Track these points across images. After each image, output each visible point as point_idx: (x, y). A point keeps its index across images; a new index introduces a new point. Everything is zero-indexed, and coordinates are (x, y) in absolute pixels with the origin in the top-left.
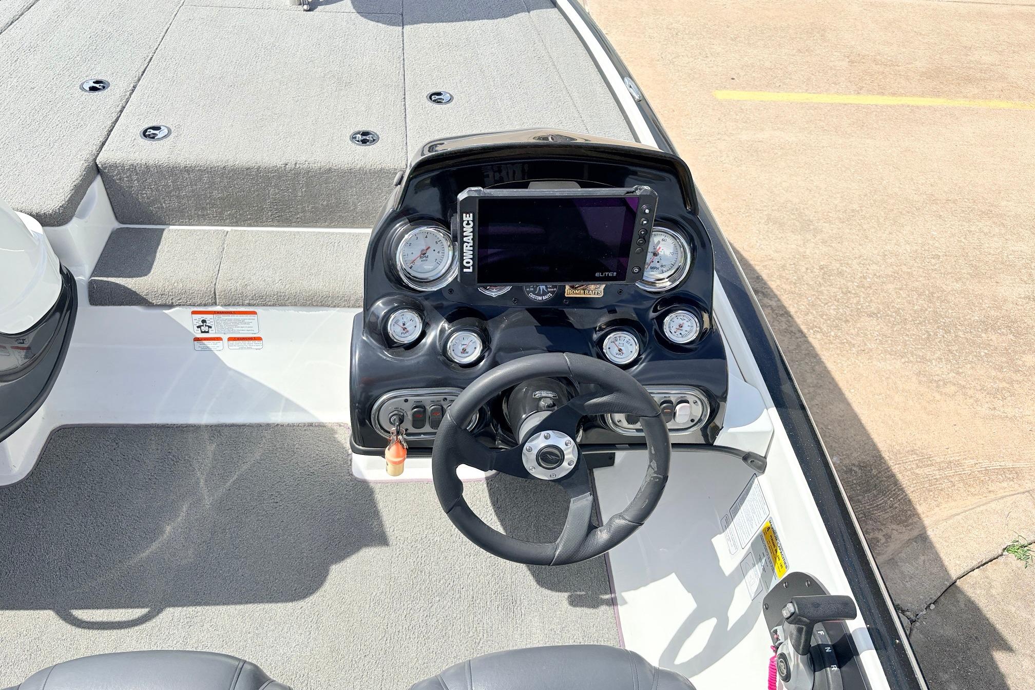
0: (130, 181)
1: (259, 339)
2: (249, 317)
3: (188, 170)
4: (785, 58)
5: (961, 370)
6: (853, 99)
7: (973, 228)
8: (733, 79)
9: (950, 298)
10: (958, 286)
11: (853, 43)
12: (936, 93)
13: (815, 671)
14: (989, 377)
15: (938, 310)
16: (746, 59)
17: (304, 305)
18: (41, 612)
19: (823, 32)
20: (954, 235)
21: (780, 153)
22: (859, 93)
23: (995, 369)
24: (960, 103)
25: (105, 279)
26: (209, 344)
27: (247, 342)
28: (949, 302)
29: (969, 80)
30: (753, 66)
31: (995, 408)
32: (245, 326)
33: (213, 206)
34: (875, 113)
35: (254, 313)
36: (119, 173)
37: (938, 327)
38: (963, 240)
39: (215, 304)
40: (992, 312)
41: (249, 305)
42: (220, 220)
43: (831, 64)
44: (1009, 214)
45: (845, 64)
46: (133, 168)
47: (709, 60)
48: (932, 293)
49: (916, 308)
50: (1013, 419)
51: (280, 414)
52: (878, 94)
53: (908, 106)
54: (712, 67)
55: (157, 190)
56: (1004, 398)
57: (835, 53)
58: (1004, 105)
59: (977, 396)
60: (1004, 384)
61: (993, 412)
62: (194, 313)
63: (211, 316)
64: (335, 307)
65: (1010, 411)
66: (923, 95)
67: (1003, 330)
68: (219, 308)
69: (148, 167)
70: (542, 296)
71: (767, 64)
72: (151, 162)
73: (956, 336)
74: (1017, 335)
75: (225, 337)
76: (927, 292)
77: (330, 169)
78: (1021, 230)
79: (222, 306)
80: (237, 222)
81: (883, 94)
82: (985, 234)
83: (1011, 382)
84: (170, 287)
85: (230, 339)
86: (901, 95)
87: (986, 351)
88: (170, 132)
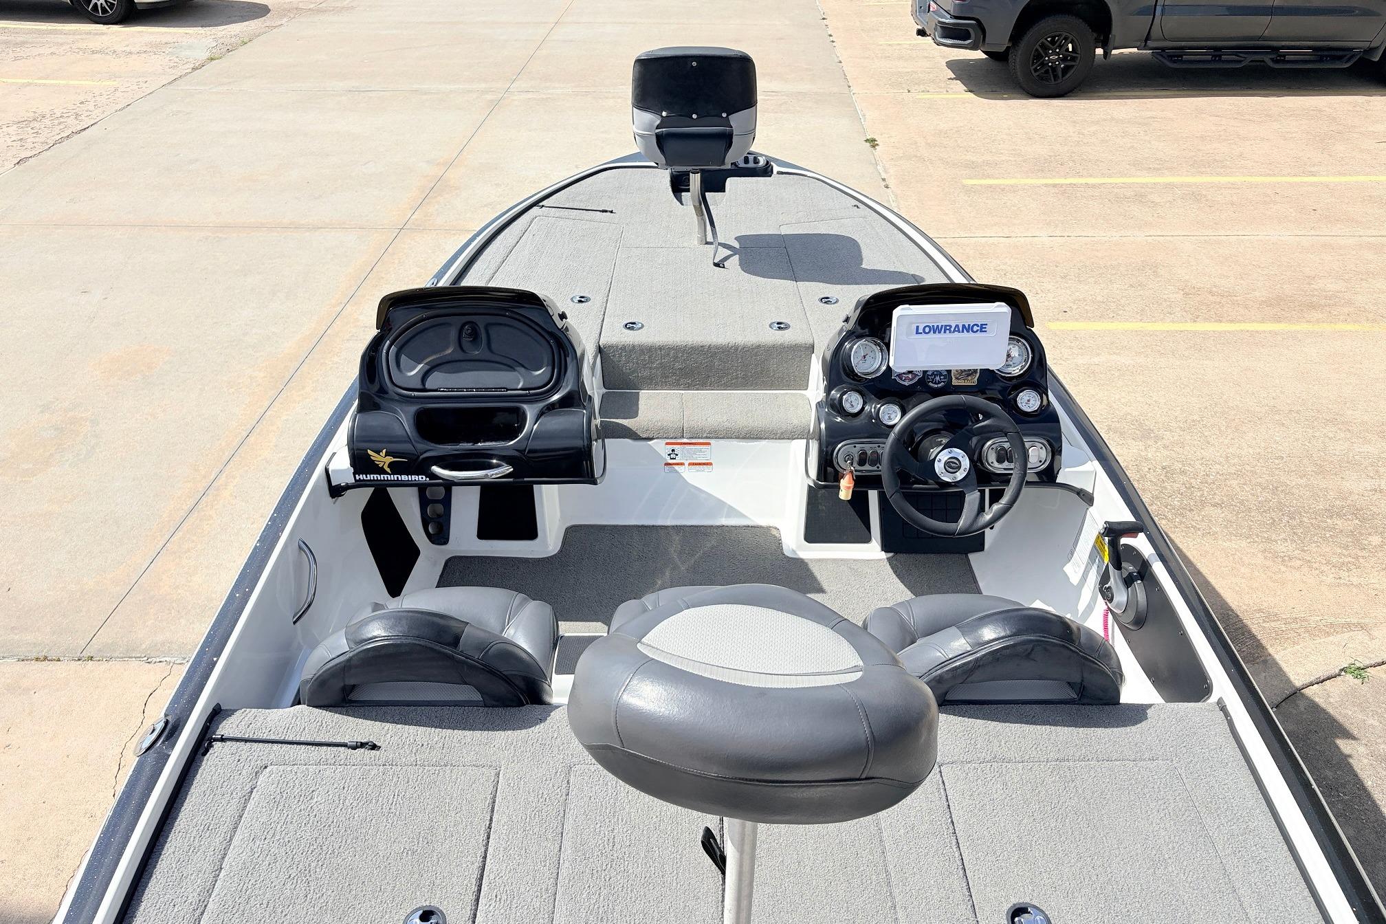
0: (620, 356)
1: (710, 464)
2: (705, 447)
3: (661, 348)
4: (1117, 292)
5: (1306, 548)
6: (1190, 326)
7: (1317, 434)
8: (1065, 312)
9: (1294, 490)
10: (1302, 481)
11: (1188, 277)
12: (1278, 319)
13: (1128, 588)
14: (1334, 554)
15: (1282, 501)
16: (1077, 294)
17: (743, 438)
18: (591, 623)
19: (1155, 269)
20: (1297, 440)
21: (1116, 374)
22: (1195, 321)
23: (1340, 547)
24: (1303, 327)
25: (612, 420)
26: (676, 467)
27: (701, 466)
28: (1293, 494)
29: (1313, 306)
30: (1085, 301)
31: (1340, 578)
32: (701, 454)
33: (674, 374)
34: (1212, 338)
35: (709, 444)
36: (614, 351)
37: (1283, 515)
38: (1307, 444)
39: (683, 437)
40: (1338, 502)
41: (707, 438)
42: (676, 385)
43: (1165, 297)
44: (1355, 421)
45: (1180, 296)
46: (624, 348)
47: (1040, 296)
48: (1276, 488)
49: (1260, 499)
50: (1359, 586)
51: (724, 519)
52: (1216, 321)
53: (1247, 331)
54: (1044, 302)
55: (637, 363)
56: (1351, 570)
57: (1168, 287)
58: (1350, 327)
59: (1323, 568)
60: (1350, 559)
61: (1338, 581)
62: (667, 444)
63: (679, 446)
64: (766, 439)
65: (1355, 580)
66: (1263, 321)
67: (1348, 517)
68: (685, 440)
69: (634, 346)
70: (937, 384)
71: (1099, 298)
72: (636, 343)
73: (1301, 522)
74: (1363, 520)
75: (687, 463)
76: (1271, 486)
77: (759, 346)
78: (1367, 434)
79: (687, 438)
80: (688, 387)
81: (1221, 321)
82: (1331, 438)
83: (1357, 558)
84: (652, 425)
85: (690, 464)
86: (1240, 321)
87: (1331, 533)
88: (643, 326)
